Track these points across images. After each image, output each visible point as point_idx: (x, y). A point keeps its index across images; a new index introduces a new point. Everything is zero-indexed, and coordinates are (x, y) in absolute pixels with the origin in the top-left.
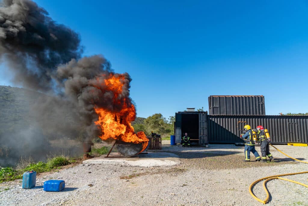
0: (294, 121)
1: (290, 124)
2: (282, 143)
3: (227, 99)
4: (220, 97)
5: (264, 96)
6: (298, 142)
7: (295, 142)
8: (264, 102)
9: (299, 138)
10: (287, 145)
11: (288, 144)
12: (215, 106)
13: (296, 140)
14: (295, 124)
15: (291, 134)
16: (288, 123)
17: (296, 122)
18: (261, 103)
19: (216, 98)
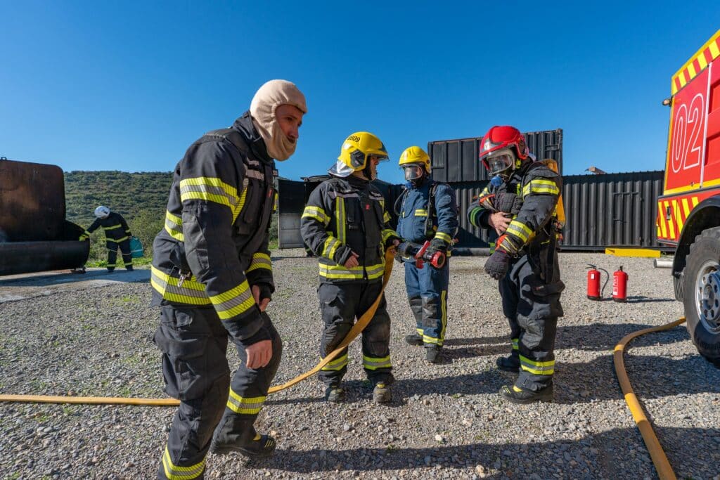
0: (633, 189)
1: (619, 197)
2: (590, 249)
3: (464, 147)
4: (447, 144)
5: (562, 131)
6: (638, 244)
7: (631, 245)
8: (561, 144)
9: (641, 234)
10: (602, 255)
11: (607, 250)
12: (435, 165)
13: (632, 241)
14: (634, 195)
15: (619, 223)
16: (610, 194)
17: (637, 190)
18: (553, 149)
19: (440, 147)
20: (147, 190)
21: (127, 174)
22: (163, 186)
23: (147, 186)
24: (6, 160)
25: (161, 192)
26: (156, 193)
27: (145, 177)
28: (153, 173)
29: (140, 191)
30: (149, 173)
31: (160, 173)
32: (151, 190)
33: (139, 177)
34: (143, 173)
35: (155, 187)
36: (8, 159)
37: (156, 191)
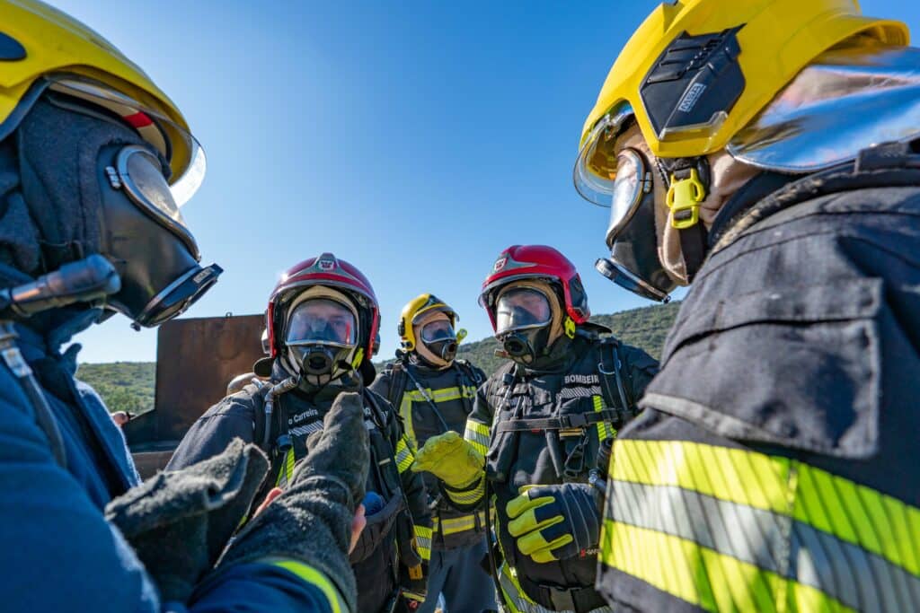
20: (629, 330)
21: (607, 316)
22: (646, 322)
23: (629, 326)
24: (231, 317)
25: (644, 331)
26: (639, 332)
27: (625, 315)
28: (634, 310)
29: (622, 333)
30: (629, 312)
31: (640, 309)
32: (633, 330)
33: (620, 316)
34: (623, 312)
35: (636, 325)
36: (233, 315)
37: (638, 330)
